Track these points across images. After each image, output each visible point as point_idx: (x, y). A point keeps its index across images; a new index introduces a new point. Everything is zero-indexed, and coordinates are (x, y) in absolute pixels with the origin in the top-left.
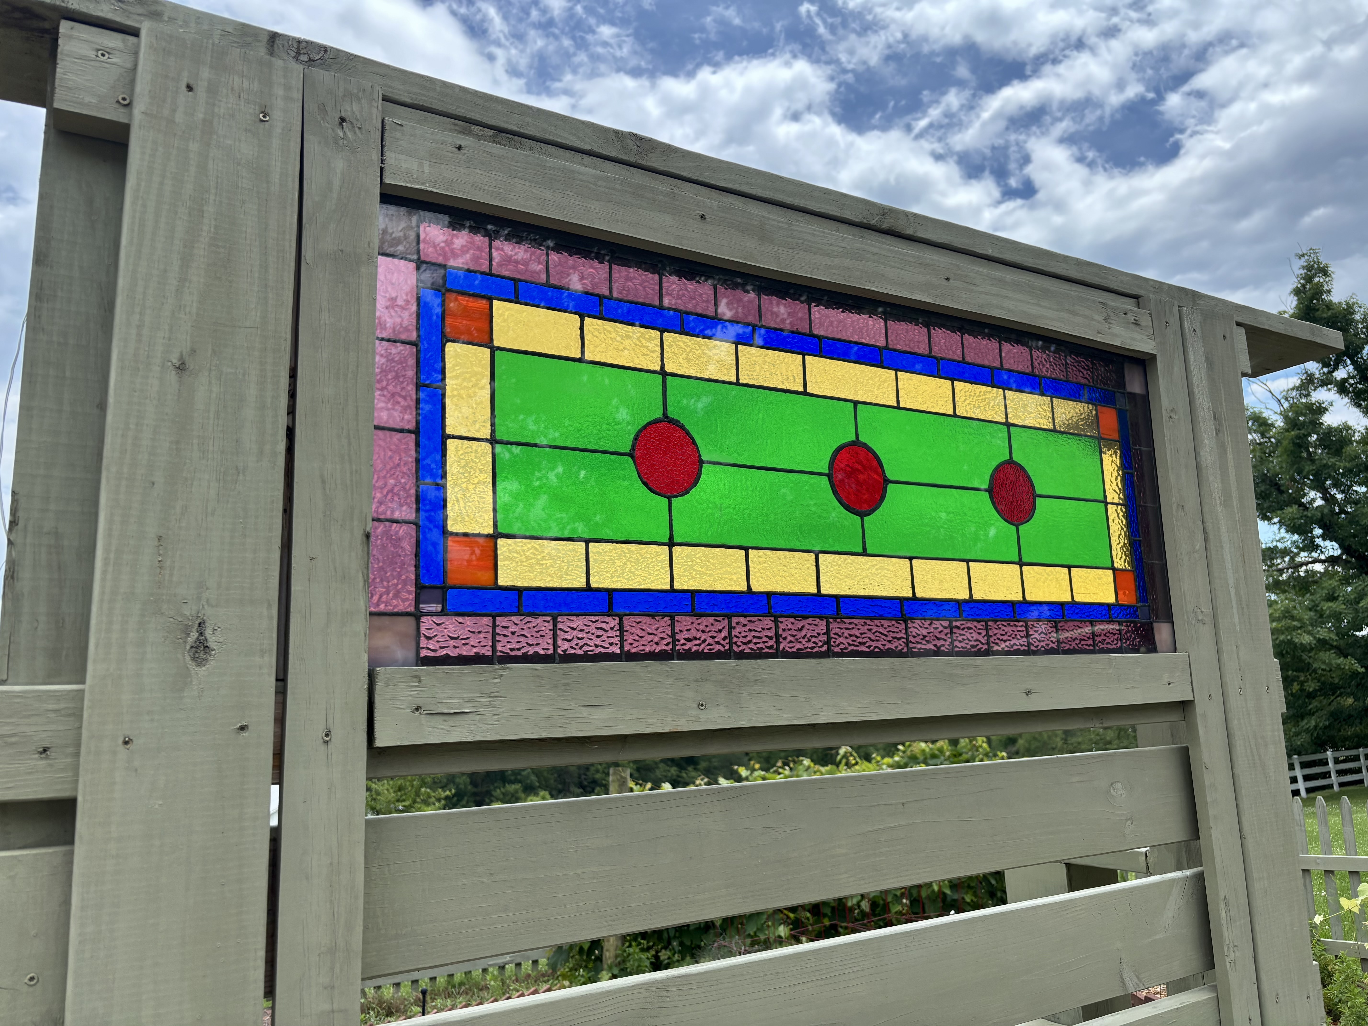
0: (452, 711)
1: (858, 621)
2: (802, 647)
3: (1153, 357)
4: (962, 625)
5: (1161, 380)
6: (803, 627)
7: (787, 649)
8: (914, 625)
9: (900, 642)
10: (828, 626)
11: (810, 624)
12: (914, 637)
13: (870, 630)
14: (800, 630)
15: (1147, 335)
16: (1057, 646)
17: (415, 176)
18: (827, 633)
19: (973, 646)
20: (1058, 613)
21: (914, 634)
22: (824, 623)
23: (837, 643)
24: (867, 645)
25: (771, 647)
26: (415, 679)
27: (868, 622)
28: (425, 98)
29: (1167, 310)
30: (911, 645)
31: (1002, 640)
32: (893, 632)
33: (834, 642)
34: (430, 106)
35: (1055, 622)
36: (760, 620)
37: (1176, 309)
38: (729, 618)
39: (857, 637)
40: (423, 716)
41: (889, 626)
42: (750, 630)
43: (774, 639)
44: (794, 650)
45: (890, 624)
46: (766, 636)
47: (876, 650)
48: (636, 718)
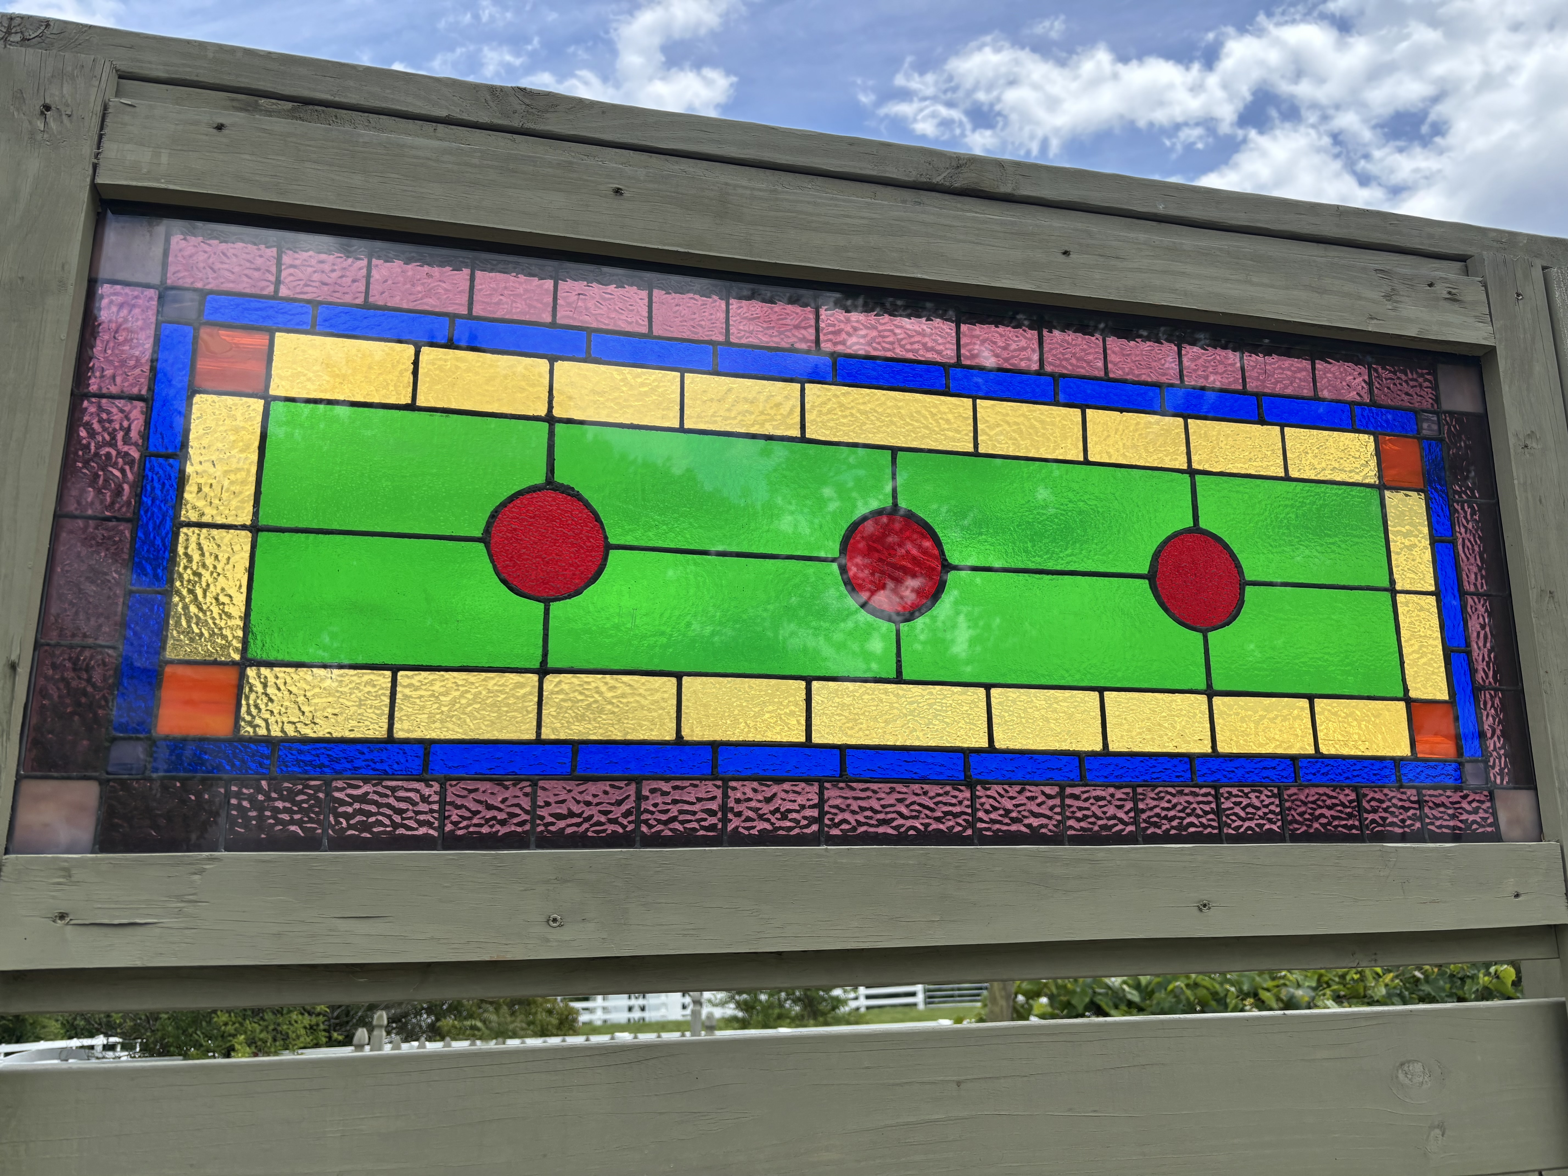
0: (116, 922)
1: (880, 785)
2: (768, 826)
3: (1491, 351)
4: (1083, 792)
5: (1505, 388)
6: (775, 795)
7: (741, 830)
8: (989, 793)
9: (960, 821)
10: (821, 794)
11: (787, 792)
12: (987, 812)
13: (900, 801)
14: (768, 800)
15: (1476, 317)
16: (1282, 828)
17: (145, 171)
18: (820, 805)
19: (1103, 827)
20: (1285, 774)
21: (987, 807)
22: (816, 788)
23: (836, 821)
24: (894, 824)
25: (712, 827)
26: (62, 873)
27: (899, 787)
28: (188, 70)
29: (1519, 274)
30: (980, 825)
31: (1165, 818)
32: (945, 804)
33: (832, 820)
34: (195, 78)
35: (1279, 788)
36: (696, 786)
37: (1537, 273)
38: (638, 781)
39: (876, 812)
40: (69, 927)
41: (939, 795)
42: (675, 802)
43: (720, 815)
44: (754, 832)
45: (941, 791)
46: (703, 811)
47: (912, 832)
48: (432, 938)
